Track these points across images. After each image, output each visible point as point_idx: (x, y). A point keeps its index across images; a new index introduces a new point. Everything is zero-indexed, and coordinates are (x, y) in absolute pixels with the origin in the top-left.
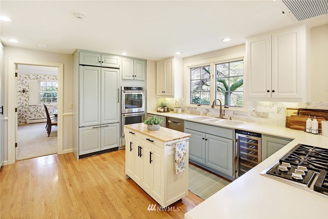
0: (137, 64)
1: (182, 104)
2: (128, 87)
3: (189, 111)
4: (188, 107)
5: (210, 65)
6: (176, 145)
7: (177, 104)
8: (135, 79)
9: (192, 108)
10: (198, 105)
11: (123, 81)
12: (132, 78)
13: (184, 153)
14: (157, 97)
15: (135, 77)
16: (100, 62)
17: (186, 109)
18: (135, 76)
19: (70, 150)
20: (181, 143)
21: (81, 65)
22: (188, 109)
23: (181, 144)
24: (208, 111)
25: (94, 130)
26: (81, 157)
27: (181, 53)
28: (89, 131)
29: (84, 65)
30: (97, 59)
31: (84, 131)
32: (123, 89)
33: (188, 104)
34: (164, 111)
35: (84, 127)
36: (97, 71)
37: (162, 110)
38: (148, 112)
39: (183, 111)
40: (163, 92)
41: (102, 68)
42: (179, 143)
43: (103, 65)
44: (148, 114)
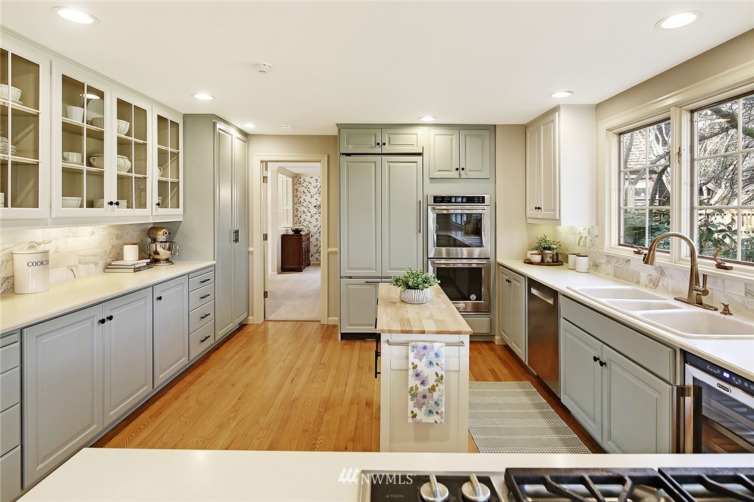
0: (468, 139)
1: (593, 245)
2: (443, 197)
3: (610, 268)
4: (608, 256)
5: (669, 119)
6: (410, 348)
7: (581, 243)
8: (463, 175)
9: (618, 258)
10: (636, 252)
11: (431, 182)
12: (455, 174)
13: (437, 374)
14: (530, 221)
15: (462, 172)
16: (378, 144)
17: (603, 261)
18: (463, 169)
19: (333, 320)
20: (428, 344)
21: (343, 154)
22: (608, 262)
23: (425, 348)
24: (661, 275)
25: (368, 287)
26: (345, 336)
27: (569, 94)
28: (358, 287)
29: (349, 155)
30: (373, 138)
31: (350, 287)
32: (431, 200)
33: (611, 247)
34: (542, 263)
35: (350, 278)
36: (373, 165)
37: (538, 258)
38: (499, 260)
39: (595, 267)
40: (536, 208)
41: (384, 157)
42: (422, 344)
43: (386, 149)
44: (500, 265)
